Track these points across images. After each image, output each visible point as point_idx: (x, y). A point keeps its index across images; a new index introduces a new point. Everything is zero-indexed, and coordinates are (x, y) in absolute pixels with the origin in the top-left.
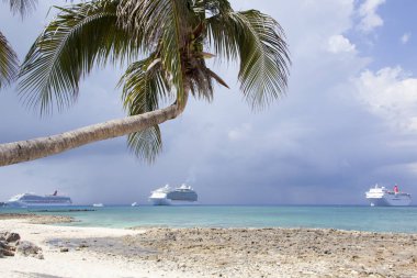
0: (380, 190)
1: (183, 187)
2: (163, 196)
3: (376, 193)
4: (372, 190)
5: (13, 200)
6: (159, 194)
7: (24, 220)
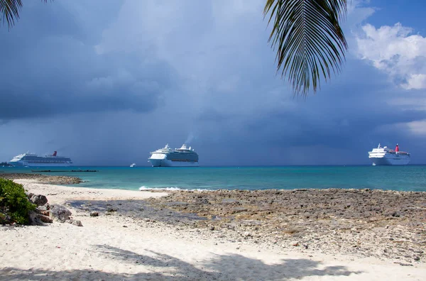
0: (382, 150)
1: (183, 148)
2: (163, 157)
3: (378, 153)
4: (374, 150)
5: (15, 160)
6: (158, 155)
7: (33, 180)
